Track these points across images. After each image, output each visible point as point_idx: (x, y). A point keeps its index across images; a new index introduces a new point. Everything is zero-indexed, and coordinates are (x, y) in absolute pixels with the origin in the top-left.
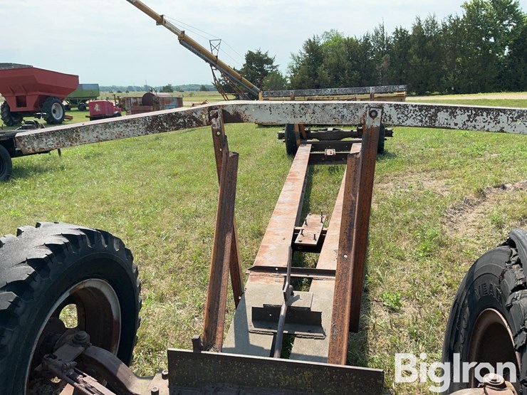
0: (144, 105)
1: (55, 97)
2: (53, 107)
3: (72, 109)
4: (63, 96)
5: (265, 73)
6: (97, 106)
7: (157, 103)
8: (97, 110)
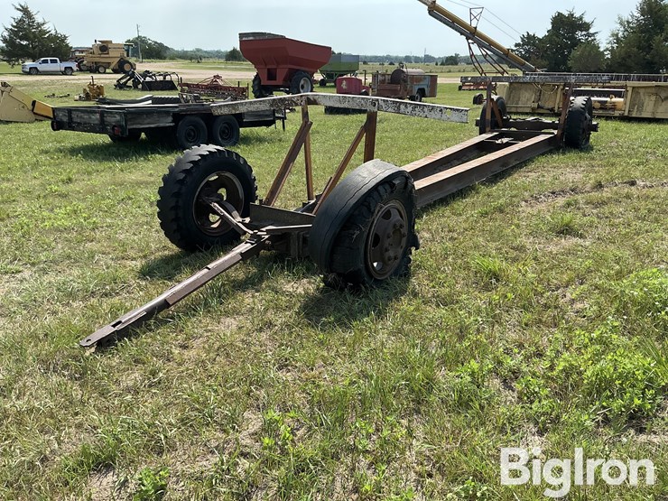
0: (391, 83)
1: (304, 72)
2: (302, 82)
3: (327, 84)
4: (312, 70)
5: (576, 43)
6: (344, 83)
7: (405, 81)
8: (344, 87)
